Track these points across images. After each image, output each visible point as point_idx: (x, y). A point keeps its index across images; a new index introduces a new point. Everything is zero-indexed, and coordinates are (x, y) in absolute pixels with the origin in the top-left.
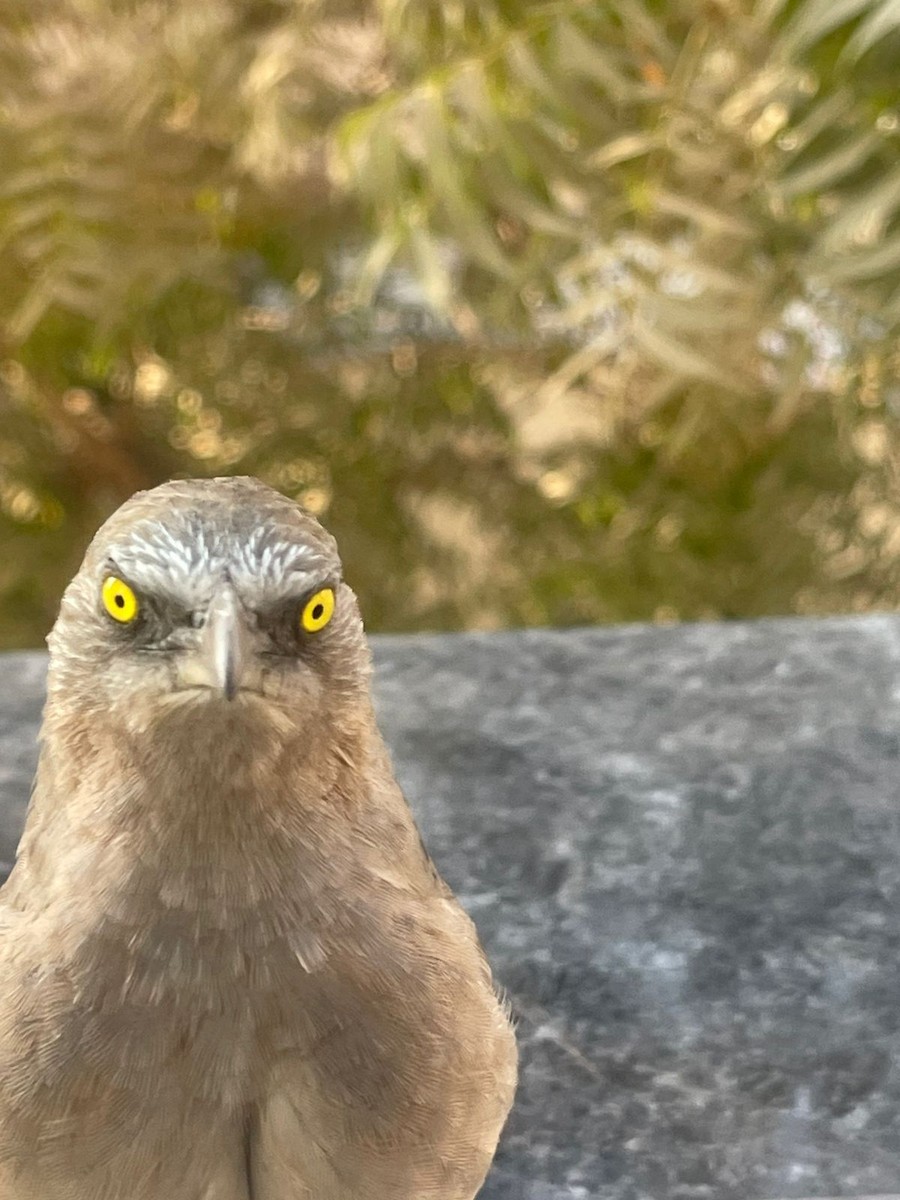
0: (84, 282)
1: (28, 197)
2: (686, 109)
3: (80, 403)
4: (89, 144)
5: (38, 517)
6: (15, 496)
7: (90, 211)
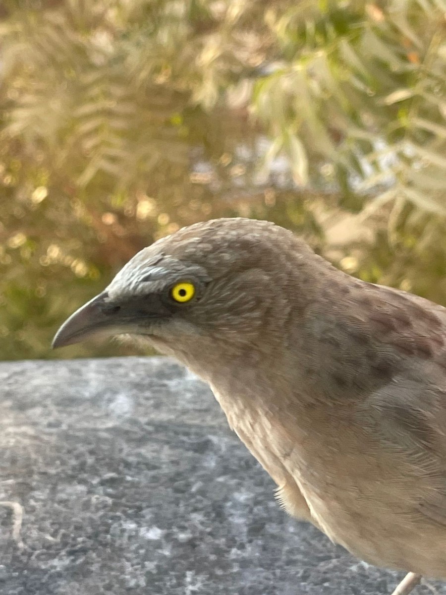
0: (113, 159)
1: (88, 117)
2: (430, 76)
3: (109, 219)
4: (118, 91)
5: (87, 275)
6: (77, 264)
7: (118, 124)
